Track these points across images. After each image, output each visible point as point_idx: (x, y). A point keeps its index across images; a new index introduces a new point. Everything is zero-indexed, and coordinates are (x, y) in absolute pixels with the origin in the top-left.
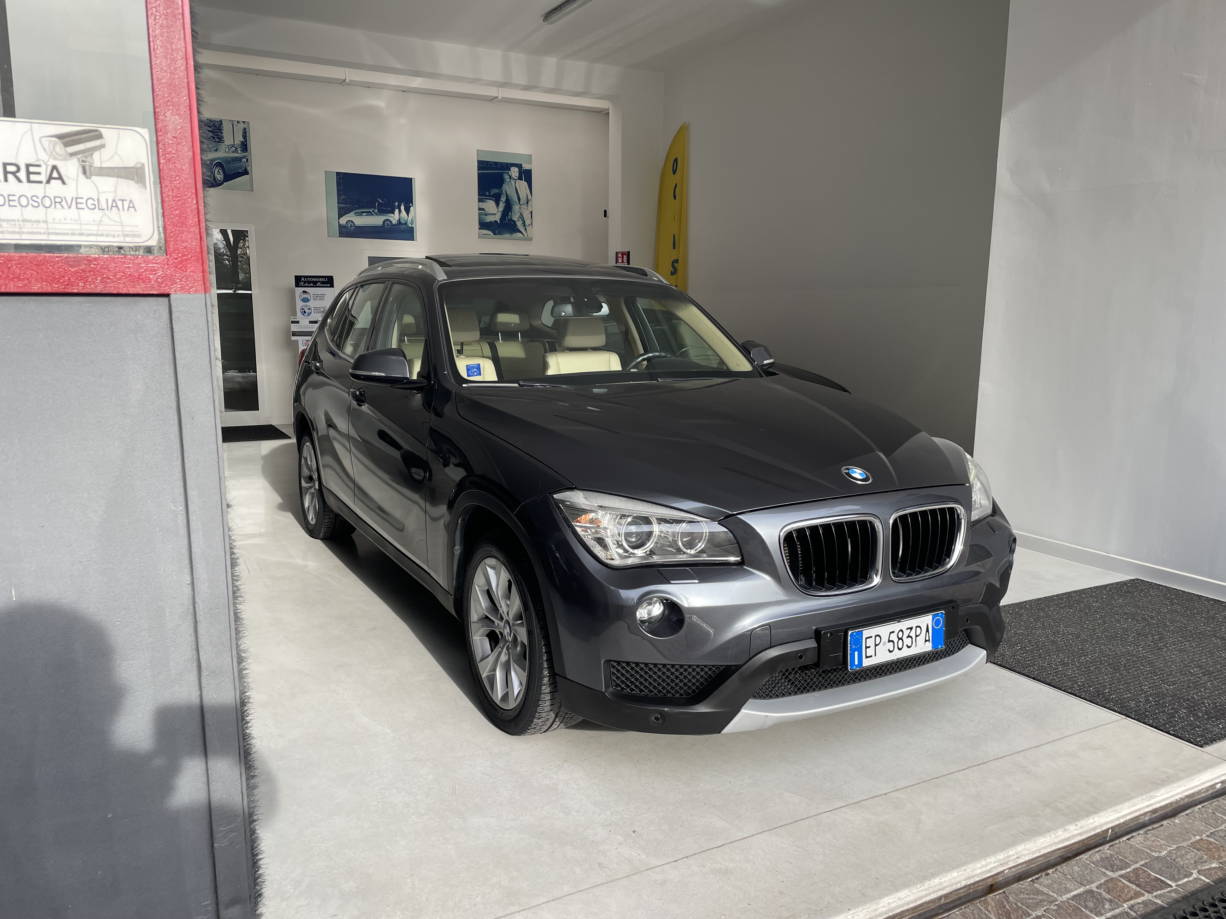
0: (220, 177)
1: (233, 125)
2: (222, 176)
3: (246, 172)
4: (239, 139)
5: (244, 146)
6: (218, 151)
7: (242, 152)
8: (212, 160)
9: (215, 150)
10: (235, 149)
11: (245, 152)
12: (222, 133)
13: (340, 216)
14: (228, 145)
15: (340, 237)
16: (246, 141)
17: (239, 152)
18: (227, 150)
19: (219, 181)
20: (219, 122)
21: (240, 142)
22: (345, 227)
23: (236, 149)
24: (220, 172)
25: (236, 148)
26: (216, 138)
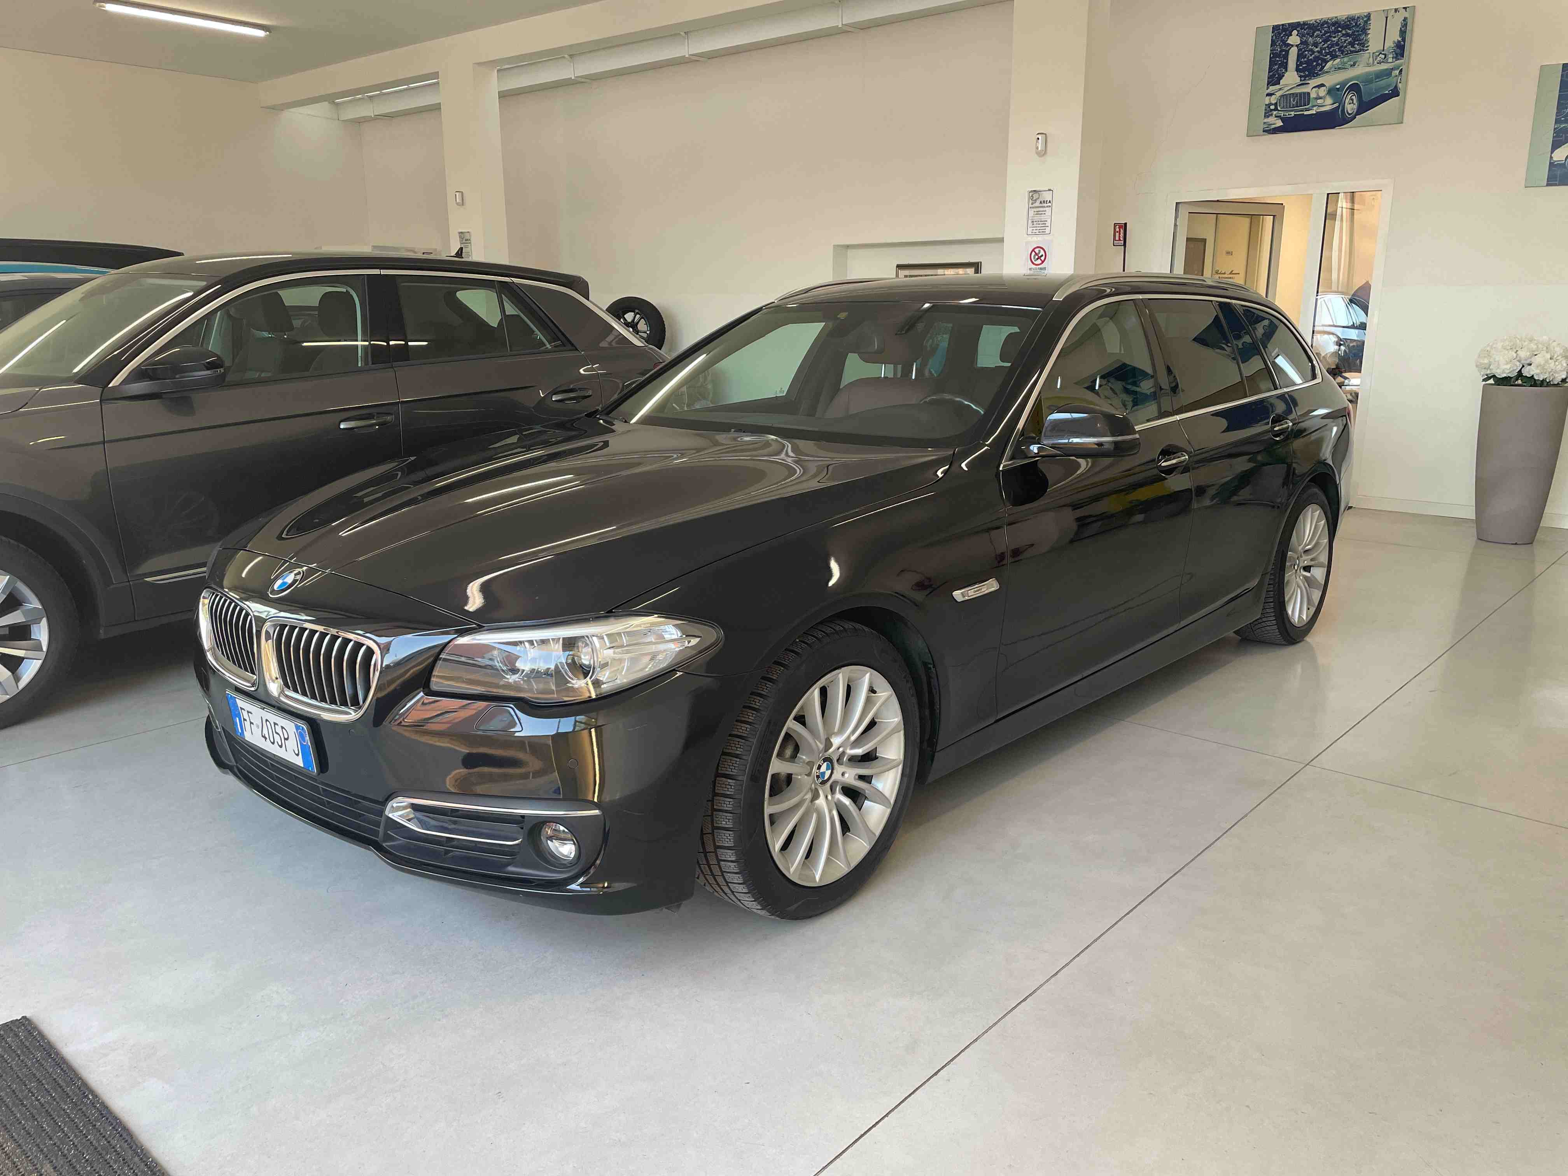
0: (1351, 107)
1: (1387, 17)
2: (1355, 107)
3: (1395, 93)
4: (1394, 36)
5: (1400, 50)
6: (1357, 65)
7: (1394, 60)
8: (1343, 84)
9: (1351, 66)
10: (1383, 56)
11: (1397, 59)
12: (1367, 34)
13: (1556, 145)
14: (1374, 53)
15: (1548, 185)
16: (1404, 40)
17: (1390, 60)
18: (1371, 59)
19: (1349, 114)
20: (1366, 16)
21: (1394, 42)
22: (1561, 166)
23: (1385, 57)
24: (1352, 100)
25: (1385, 55)
26: (1356, 46)
